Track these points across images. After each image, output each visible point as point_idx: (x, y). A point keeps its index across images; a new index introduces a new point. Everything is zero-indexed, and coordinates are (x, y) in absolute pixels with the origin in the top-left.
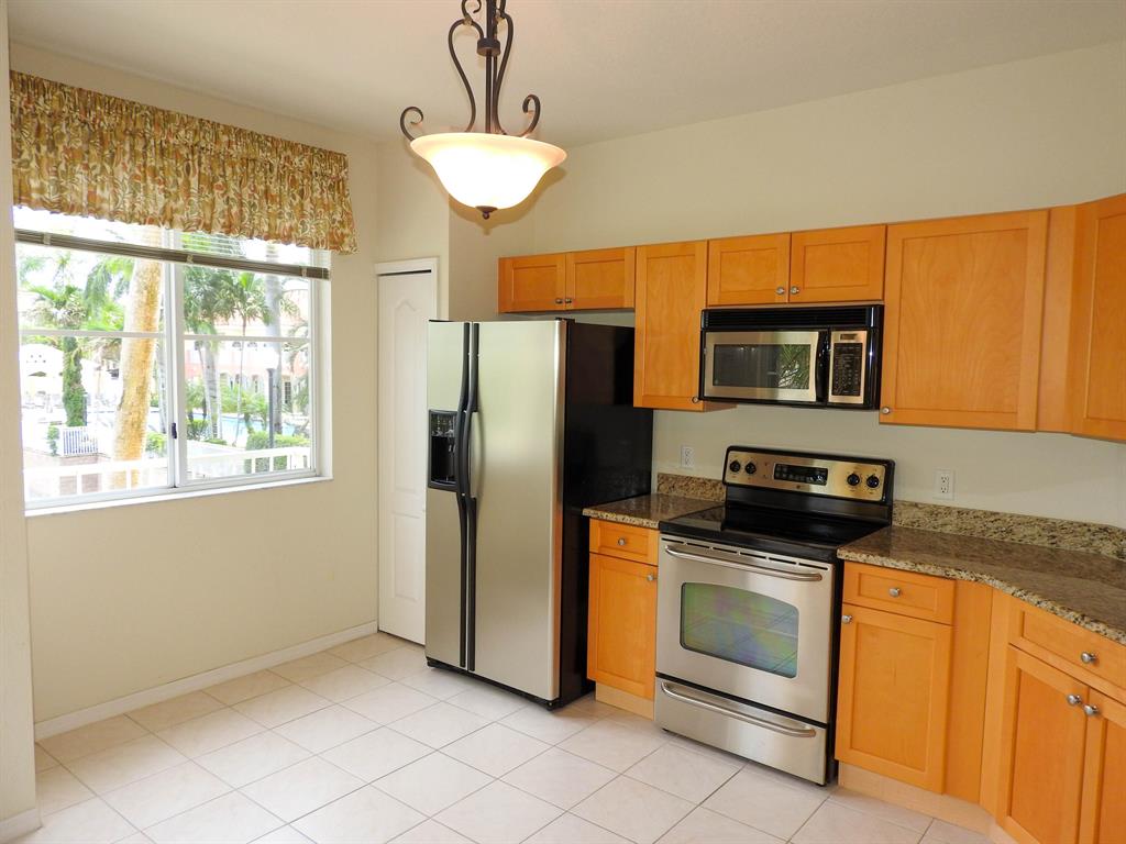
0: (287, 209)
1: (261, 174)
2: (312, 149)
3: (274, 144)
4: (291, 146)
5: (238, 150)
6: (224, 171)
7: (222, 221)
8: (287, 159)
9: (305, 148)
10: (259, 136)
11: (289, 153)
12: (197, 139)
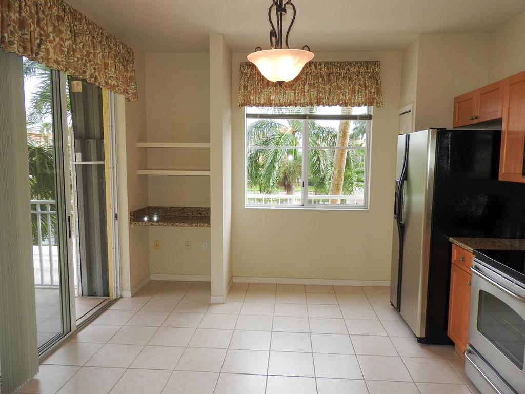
0: (347, 91)
1: (335, 78)
2: (361, 62)
3: (341, 65)
4: (350, 63)
5: (325, 71)
6: (319, 81)
7: (316, 101)
8: (348, 69)
9: (357, 63)
10: (335, 63)
11: (349, 66)
12: (308, 70)
